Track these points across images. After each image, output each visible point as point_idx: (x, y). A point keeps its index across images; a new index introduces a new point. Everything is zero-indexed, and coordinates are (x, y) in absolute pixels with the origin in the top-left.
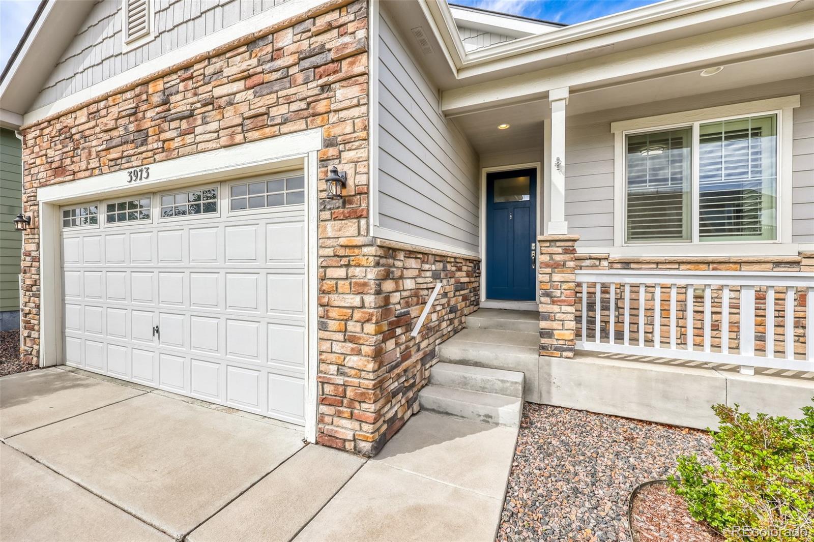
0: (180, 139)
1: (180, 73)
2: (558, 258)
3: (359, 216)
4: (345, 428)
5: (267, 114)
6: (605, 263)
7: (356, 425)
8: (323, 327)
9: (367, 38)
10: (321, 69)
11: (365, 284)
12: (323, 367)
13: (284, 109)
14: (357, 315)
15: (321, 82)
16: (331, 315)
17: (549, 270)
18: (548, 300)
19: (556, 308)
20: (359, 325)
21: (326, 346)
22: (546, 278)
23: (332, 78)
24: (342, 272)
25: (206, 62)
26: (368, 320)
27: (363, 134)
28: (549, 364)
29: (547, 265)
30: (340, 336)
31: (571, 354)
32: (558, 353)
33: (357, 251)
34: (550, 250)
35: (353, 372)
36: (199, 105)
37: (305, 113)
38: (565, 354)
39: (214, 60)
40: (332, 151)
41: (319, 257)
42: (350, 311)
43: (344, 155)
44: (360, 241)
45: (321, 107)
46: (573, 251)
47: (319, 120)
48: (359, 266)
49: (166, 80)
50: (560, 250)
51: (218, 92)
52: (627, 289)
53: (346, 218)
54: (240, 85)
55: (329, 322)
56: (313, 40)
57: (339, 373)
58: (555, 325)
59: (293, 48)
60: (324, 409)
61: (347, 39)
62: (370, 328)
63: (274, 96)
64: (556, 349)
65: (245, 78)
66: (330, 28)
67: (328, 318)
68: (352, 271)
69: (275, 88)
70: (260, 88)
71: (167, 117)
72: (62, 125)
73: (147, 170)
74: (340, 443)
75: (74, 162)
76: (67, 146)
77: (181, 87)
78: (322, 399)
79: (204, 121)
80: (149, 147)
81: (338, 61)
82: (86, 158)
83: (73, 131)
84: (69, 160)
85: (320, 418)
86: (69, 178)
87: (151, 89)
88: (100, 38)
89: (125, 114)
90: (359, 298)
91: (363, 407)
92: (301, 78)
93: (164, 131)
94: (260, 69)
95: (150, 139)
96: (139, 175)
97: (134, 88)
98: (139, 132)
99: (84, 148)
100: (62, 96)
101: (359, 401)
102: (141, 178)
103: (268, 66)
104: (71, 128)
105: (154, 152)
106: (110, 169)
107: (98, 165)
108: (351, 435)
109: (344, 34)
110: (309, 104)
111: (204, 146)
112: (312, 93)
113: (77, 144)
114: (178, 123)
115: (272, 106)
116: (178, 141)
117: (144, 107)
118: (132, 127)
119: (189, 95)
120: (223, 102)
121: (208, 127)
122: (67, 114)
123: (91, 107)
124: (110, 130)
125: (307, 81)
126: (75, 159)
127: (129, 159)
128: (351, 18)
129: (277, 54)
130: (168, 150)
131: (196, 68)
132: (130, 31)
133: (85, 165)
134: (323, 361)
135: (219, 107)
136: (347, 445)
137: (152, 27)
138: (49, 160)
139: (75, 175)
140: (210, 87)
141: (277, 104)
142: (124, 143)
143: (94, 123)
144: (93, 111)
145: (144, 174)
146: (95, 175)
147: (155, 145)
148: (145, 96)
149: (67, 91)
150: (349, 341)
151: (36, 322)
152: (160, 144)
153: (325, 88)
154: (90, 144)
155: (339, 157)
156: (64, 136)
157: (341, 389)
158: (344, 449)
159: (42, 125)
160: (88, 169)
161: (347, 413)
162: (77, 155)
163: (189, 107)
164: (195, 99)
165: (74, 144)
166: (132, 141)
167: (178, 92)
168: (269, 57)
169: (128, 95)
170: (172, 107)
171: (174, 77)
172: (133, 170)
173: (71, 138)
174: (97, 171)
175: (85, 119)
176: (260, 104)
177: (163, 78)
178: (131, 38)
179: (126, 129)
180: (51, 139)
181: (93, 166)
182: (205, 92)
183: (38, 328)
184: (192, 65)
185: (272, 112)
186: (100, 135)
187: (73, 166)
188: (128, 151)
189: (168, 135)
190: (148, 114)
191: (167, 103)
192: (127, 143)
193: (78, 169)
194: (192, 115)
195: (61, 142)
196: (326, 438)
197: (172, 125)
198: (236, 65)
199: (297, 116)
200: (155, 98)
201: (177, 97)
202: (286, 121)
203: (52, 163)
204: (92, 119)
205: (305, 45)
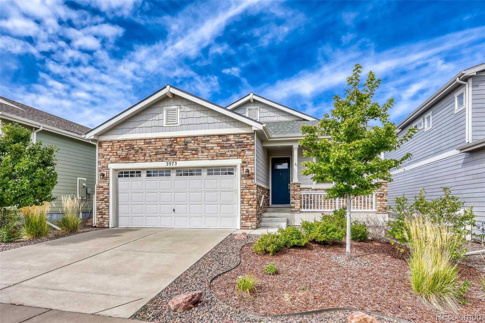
1: (192, 138)
2: (296, 188)
3: (252, 179)
4: (249, 224)
5: (225, 153)
6: (310, 190)
7: (252, 223)
8: (242, 202)
9: (254, 142)
10: (242, 146)
11: (254, 193)
12: (242, 212)
13: (231, 153)
14: (252, 200)
15: (242, 149)
16: (245, 200)
17: (293, 191)
18: (293, 199)
19: (295, 201)
20: (252, 202)
21: (243, 207)
22: (293, 193)
23: (245, 149)
24: (248, 191)
25: (203, 137)
26: (255, 201)
27: (253, 162)
28: (294, 215)
29: (293, 190)
30: (247, 205)
31: (299, 212)
33: (251, 186)
34: (294, 186)
35: (250, 212)
36: (200, 148)
37: (237, 155)
38: (298, 212)
39: (206, 137)
40: (245, 164)
41: (241, 187)
42: (250, 199)
43: (248, 166)
44: (252, 184)
45: (242, 154)
46: (300, 186)
47: (241, 157)
48: (252, 189)
49: (185, 138)
50: (296, 186)
51: (207, 145)
53: (249, 179)
54: (216, 145)
55: (244, 202)
56: (239, 139)
57: (247, 213)
58: (296, 205)
59: (233, 140)
60: (242, 221)
61: (249, 141)
63: (228, 150)
64: (295, 211)
65: (218, 144)
66: (244, 138)
67: (244, 201)
68: (250, 190)
69: (228, 148)
70: (222, 147)
71: (186, 149)
72: (127, 143)
73: (176, 163)
74: (247, 227)
75: (135, 157)
76: (130, 151)
77: (193, 141)
78: (242, 219)
79: (202, 152)
80: (178, 156)
81: (247, 145)
82: (143, 156)
83: (135, 146)
84: (132, 156)
85: (241, 223)
86: (133, 162)
87: (178, 140)
88: (151, 119)
89: (165, 145)
90: (252, 196)
91: (254, 219)
92: (236, 147)
93: (185, 153)
94: (223, 142)
95: (178, 154)
96: (172, 164)
97: (170, 138)
98: (173, 151)
99: (141, 153)
100: (126, 133)
101: (252, 218)
102: (173, 165)
103: (226, 142)
104: (133, 145)
105: (180, 158)
106: (156, 161)
107: (150, 159)
108: (250, 225)
109: (249, 140)
110: (238, 153)
111: (202, 159)
112: (239, 151)
113: (137, 151)
114: (191, 151)
115: (227, 152)
116: (191, 156)
117: (175, 145)
118: (169, 149)
119: (196, 144)
120: (209, 148)
121: (204, 154)
122: (131, 140)
123: (147, 140)
124: (157, 149)
125: (238, 148)
126: (136, 156)
127: (167, 159)
128: (250, 137)
129: (228, 140)
130: (186, 158)
131: (198, 138)
132: (167, 121)
133: (143, 158)
134: (242, 211)
135: (208, 149)
136: (249, 228)
137: (179, 122)
138: (118, 154)
139: (135, 161)
140: (204, 144)
141: (228, 152)
142: (165, 154)
143: (148, 145)
144: (147, 141)
145: (174, 164)
146: (148, 162)
147: (181, 156)
148: (175, 141)
149: (130, 132)
150: (250, 205)
151: (106, 212)
152: (183, 156)
153: (242, 150)
154: (145, 152)
155: (247, 166)
156: (129, 147)
157: (247, 216)
158: (248, 229)
159: (114, 142)
160: (144, 160)
161: (249, 221)
162: (137, 154)
163: (196, 148)
164: (199, 146)
165: (135, 150)
166: (169, 154)
167: (191, 143)
168: (226, 140)
169: (167, 140)
170: (188, 146)
171: (189, 138)
172: (169, 162)
173: (133, 148)
174: (149, 161)
175: (142, 144)
176: (223, 151)
177: (184, 137)
178: (168, 123)
179: (166, 150)
180: (120, 147)
181: (147, 159)
182: (202, 145)
183: (107, 214)
184: (197, 137)
185: (227, 153)
186: (151, 150)
187: (134, 158)
188: (166, 156)
189: (187, 154)
190: (177, 147)
191: (186, 145)
192: (166, 153)
193: (138, 159)
194: (197, 150)
195: (126, 149)
196: (243, 227)
197: (188, 151)
198: (214, 140)
199: (235, 155)
200: (180, 143)
201: (191, 144)
202: (231, 156)
203: (120, 155)
204: (146, 144)
205: (237, 140)
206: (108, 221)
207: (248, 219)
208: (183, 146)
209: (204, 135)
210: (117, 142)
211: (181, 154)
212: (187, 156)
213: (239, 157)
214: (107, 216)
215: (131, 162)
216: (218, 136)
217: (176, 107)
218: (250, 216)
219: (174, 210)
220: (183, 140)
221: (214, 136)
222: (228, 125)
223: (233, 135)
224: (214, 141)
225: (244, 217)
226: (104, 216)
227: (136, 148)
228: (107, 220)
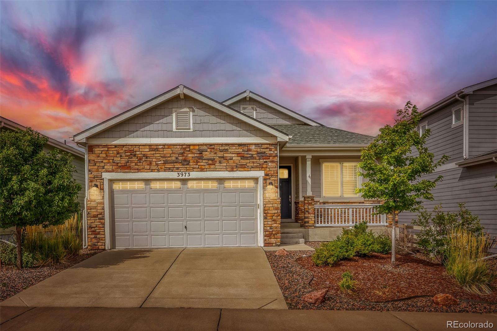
0: (208, 166)
1: (208, 146)
2: (310, 202)
4: (273, 241)
5: (246, 165)
6: (318, 203)
7: (276, 240)
8: (265, 218)
9: (277, 153)
10: (264, 157)
11: (278, 208)
12: (265, 228)
13: (252, 165)
14: (276, 215)
15: (264, 160)
16: (268, 215)
17: (308, 205)
18: (307, 213)
19: (310, 215)
20: (276, 217)
21: (266, 223)
22: (307, 207)
23: (268, 160)
24: (271, 205)
25: (221, 146)
26: (279, 216)
27: (276, 174)
28: (308, 231)
30: (271, 220)
31: (313, 227)
33: (275, 200)
34: (308, 199)
35: (274, 228)
36: (218, 157)
37: (259, 167)
39: (224, 146)
40: (267, 177)
41: (264, 202)
42: (274, 214)
43: (271, 178)
45: (264, 166)
46: (314, 200)
47: (263, 169)
48: (276, 204)
50: (310, 200)
51: (225, 155)
52: (326, 209)
54: (236, 155)
55: (268, 217)
56: (261, 149)
57: (271, 229)
58: (309, 220)
59: (255, 150)
60: (266, 238)
62: (279, 217)
63: (249, 161)
64: (310, 226)
66: (267, 148)
68: (273, 205)
69: (249, 159)
70: (243, 157)
71: (201, 158)
72: (127, 149)
73: (189, 174)
74: (271, 244)
75: (137, 165)
76: (131, 158)
77: (209, 150)
78: (265, 236)
79: (220, 163)
80: (191, 166)
81: (270, 156)
82: (148, 165)
83: (138, 153)
84: (134, 164)
85: (265, 240)
86: (135, 171)
87: (191, 147)
88: (158, 122)
89: (176, 153)
90: (276, 211)
91: (278, 235)
92: (258, 158)
93: (200, 162)
94: (243, 152)
95: (191, 164)
96: (184, 175)
97: (182, 145)
98: (185, 160)
99: (146, 161)
100: (125, 136)
101: (276, 234)
103: (246, 153)
104: (135, 152)
105: (194, 168)
106: (165, 171)
107: (157, 168)
108: (275, 242)
109: (271, 151)
110: (260, 165)
111: (219, 170)
112: (261, 162)
113: (140, 158)
114: (207, 161)
115: (248, 163)
117: (188, 153)
118: (180, 158)
119: (213, 153)
120: (228, 158)
121: (222, 165)
122: (132, 146)
123: (153, 146)
124: (166, 157)
125: (260, 159)
126: (139, 164)
127: (178, 168)
128: (273, 148)
129: (249, 150)
130: (201, 168)
131: (215, 146)
132: (177, 126)
133: (148, 167)
135: (226, 160)
136: (273, 245)
137: (191, 127)
138: (116, 162)
139: (139, 170)
140: (222, 153)
141: (250, 163)
142: (175, 163)
143: (152, 152)
144: (153, 148)
145: (187, 174)
146: (154, 172)
147: (195, 166)
148: (188, 149)
149: (129, 136)
150: (273, 221)
151: (102, 231)
152: (197, 166)
153: (265, 162)
154: (151, 160)
155: (270, 179)
156: (129, 154)
157: (271, 232)
159: (110, 147)
160: (150, 169)
161: (273, 238)
162: (140, 162)
163: (213, 157)
164: (216, 155)
165: (137, 158)
166: (180, 163)
167: (207, 151)
168: (246, 150)
169: (178, 147)
170: (203, 155)
171: (205, 146)
172: (180, 173)
173: (135, 155)
174: (156, 171)
175: (147, 150)
176: (244, 162)
177: (199, 145)
178: (179, 127)
179: (177, 158)
180: (118, 153)
181: (154, 168)
182: (220, 154)
183: (103, 233)
185: (248, 165)
186: (158, 158)
187: (137, 167)
188: (177, 165)
189: (202, 164)
190: (190, 155)
191: (202, 153)
193: (141, 168)
194: (214, 160)
195: (126, 156)
196: (267, 244)
197: (204, 161)
199: (257, 167)
200: (194, 151)
201: (206, 153)
202: (253, 167)
203: (118, 163)
205: (259, 150)
206: (104, 241)
207: (272, 235)
208: (197, 155)
209: (222, 144)
210: (114, 147)
211: (195, 164)
212: (203, 166)
213: (261, 169)
214: (103, 236)
215: (133, 171)
216: (237, 146)
217: (187, 110)
218: (274, 233)
219: (186, 227)
220: (197, 147)
221: (233, 145)
222: (249, 134)
223: (254, 145)
224: (233, 150)
225: (267, 233)
226: (98, 236)
227: (139, 155)
228: (102, 240)
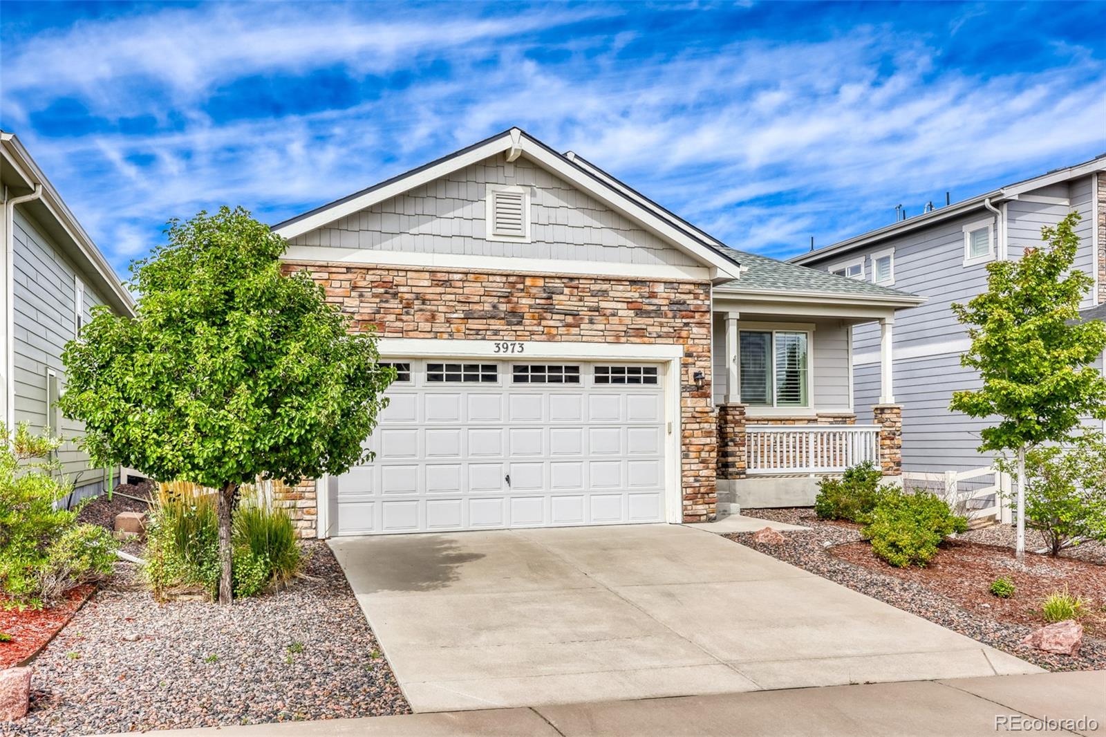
0: (564, 329)
1: (564, 280)
2: (737, 417)
3: (707, 396)
4: (701, 509)
5: (646, 329)
7: (707, 506)
8: (685, 455)
9: (710, 305)
10: (684, 313)
11: (711, 432)
12: (684, 479)
13: (658, 329)
14: (707, 448)
15: (684, 321)
16: (690, 449)
19: (737, 449)
20: (708, 453)
21: (687, 467)
22: (731, 430)
23: (692, 321)
24: (696, 426)
25: (593, 282)
26: (713, 451)
27: (708, 354)
28: (734, 484)
29: (732, 422)
30: (697, 461)
31: (744, 476)
32: (738, 477)
33: (705, 415)
34: (733, 413)
35: (704, 479)
36: (586, 309)
37: (673, 335)
38: (742, 476)
39: (599, 282)
40: (690, 360)
41: (681, 417)
42: (702, 447)
43: (697, 363)
44: (707, 409)
45: (684, 334)
46: (744, 413)
47: (681, 340)
48: (706, 422)
49: (547, 280)
50: (738, 413)
51: (603, 305)
53: (699, 397)
54: (625, 306)
55: (691, 454)
56: (677, 295)
57: (696, 481)
58: (737, 459)
59: (665, 295)
60: (686, 503)
61: (700, 302)
62: (714, 454)
63: (652, 319)
64: (737, 474)
65: (628, 302)
66: (689, 292)
67: (689, 451)
68: (702, 425)
69: (652, 315)
70: (640, 312)
71: (549, 309)
72: (377, 278)
73: (521, 346)
74: (698, 518)
75: (401, 320)
76: (387, 302)
77: (566, 291)
78: (685, 498)
79: (591, 322)
80: (527, 328)
81: (694, 312)
82: (427, 320)
83: (402, 289)
84: (392, 317)
85: (685, 508)
86: (396, 335)
87: (528, 282)
88: (451, 215)
89: (494, 294)
90: (709, 439)
91: (711, 495)
92: (670, 314)
93: (546, 319)
94: (640, 300)
95: (526, 322)
96: (510, 348)
97: (507, 276)
98: (513, 313)
99: (421, 310)
100: (371, 246)
101: (708, 494)
102: (513, 351)
103: (647, 301)
104: (397, 286)
105: (532, 333)
106: (467, 337)
107: (449, 330)
108: (705, 512)
109: (698, 299)
110: (675, 330)
111: (590, 339)
112: (678, 325)
113: (408, 304)
114: (562, 317)
115: (649, 325)
116: (562, 330)
117: (520, 295)
118: (503, 307)
119: (575, 299)
120: (608, 312)
121: (595, 327)
122: (388, 270)
123: (439, 275)
124: (469, 303)
125: (674, 317)
126: (404, 317)
127: (496, 332)
128: (702, 292)
129: (653, 295)
130: (549, 334)
131: (581, 281)
132: (498, 225)
133: (427, 326)
134: (685, 476)
135: (604, 315)
136: (703, 518)
137: (528, 234)
138: (348, 310)
139: (403, 333)
140: (596, 299)
141: (653, 325)
142: (489, 318)
143: (439, 290)
144: (441, 279)
145: (517, 348)
146: (441, 338)
147: (535, 328)
148: (521, 286)
149: (383, 244)
150: (701, 463)
151: (309, 489)
152: (541, 328)
153: (686, 324)
154: (434, 308)
155: (694, 364)
156: (382, 290)
157: (697, 489)
158: (699, 521)
159: (334, 270)
160: (431, 331)
161: (701, 501)
162: (407, 313)
163: (576, 308)
164: (581, 304)
165: (401, 302)
166: (503, 319)
167: (562, 293)
168: (647, 295)
169: (498, 279)
170: (555, 302)
171: (557, 281)
172: (502, 343)
173: (395, 295)
174: (446, 336)
175: (427, 283)
176: (641, 322)
177: (544, 277)
178: (500, 231)
179: (494, 307)
180: (354, 288)
181: (441, 330)
182: (591, 301)
183: (312, 495)
184: (579, 279)
185: (650, 329)
186: (451, 304)
187: (399, 324)
188: (496, 325)
189: (551, 323)
190: (524, 301)
191: (550, 298)
192: (493, 318)
193: (411, 328)
194: (578, 315)
195: (375, 296)
196: (689, 518)
197: (555, 317)
198: (620, 291)
199: (668, 335)
200: (534, 291)
201: (562, 297)
202: (659, 336)
203: (353, 313)
204: (437, 285)
205: (672, 296)
206: (314, 517)
207: (699, 496)
208: (542, 301)
209: (595, 277)
210: (344, 270)
211: (535, 322)
212: (552, 329)
213: (677, 341)
214: (311, 503)
215: (390, 335)
216: (628, 283)
217: (520, 190)
218: (702, 490)
219: (508, 479)
220: (541, 282)
221: (619, 281)
222: (651, 256)
223: (663, 284)
224: (619, 294)
225: (689, 491)
226: (300, 504)
227: (406, 296)
228: (309, 513)
